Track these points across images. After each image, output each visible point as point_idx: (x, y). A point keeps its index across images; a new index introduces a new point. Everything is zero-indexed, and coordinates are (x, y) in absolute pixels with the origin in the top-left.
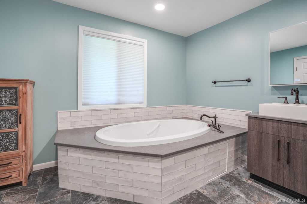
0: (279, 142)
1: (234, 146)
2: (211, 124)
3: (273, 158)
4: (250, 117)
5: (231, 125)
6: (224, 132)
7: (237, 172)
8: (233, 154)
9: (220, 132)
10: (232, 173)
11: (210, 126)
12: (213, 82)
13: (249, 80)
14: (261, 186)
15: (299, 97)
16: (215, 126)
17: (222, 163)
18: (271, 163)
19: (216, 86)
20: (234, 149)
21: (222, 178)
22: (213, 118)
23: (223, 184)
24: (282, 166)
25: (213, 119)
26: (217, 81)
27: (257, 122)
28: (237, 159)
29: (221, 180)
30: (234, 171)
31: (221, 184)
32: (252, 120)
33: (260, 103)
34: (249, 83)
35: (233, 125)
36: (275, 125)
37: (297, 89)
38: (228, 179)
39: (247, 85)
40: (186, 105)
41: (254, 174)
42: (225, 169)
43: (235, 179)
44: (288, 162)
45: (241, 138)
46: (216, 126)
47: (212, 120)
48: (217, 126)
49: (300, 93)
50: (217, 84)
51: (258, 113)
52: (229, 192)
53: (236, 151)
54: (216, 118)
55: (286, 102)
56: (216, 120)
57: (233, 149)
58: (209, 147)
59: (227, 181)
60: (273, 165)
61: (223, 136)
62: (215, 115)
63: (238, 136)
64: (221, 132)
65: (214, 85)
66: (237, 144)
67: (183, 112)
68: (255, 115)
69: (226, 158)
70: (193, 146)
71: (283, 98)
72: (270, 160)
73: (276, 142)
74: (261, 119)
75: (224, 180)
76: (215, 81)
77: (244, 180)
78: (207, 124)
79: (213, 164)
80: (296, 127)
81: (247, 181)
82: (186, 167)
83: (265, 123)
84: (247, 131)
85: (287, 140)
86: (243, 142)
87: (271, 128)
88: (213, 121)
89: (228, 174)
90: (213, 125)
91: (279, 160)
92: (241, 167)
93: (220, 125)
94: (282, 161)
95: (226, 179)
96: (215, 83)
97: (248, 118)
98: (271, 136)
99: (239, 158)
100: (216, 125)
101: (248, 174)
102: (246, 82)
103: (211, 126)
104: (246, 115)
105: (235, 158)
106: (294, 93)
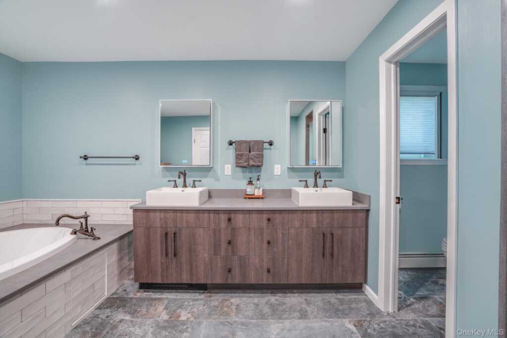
0: (166, 234)
1: (116, 253)
2: (78, 228)
3: (162, 254)
4: (136, 211)
5: (113, 223)
6: (100, 237)
7: (122, 289)
8: (116, 266)
9: (94, 239)
10: (115, 293)
11: (75, 233)
12: (81, 157)
13: (137, 157)
14: (151, 294)
15: (187, 179)
16: (85, 230)
17: (97, 286)
18: (160, 261)
19: (87, 164)
20: (117, 258)
21: (99, 308)
22: (82, 218)
23: (100, 316)
24: (170, 261)
25: (83, 220)
26: (89, 156)
27: (144, 214)
28: (123, 270)
29: (97, 312)
30: (118, 289)
31: (97, 318)
32: (138, 213)
33: (148, 191)
34: (137, 162)
35: (117, 223)
36: (162, 215)
37: (185, 171)
38: (109, 305)
39: (134, 164)
40: (21, 200)
41: (143, 282)
42: (104, 293)
43: (118, 301)
44: (175, 255)
45: (126, 239)
46: (87, 231)
47: (80, 222)
48: (90, 230)
49: (187, 176)
50: (89, 161)
51: (145, 203)
52: (109, 322)
53: (120, 259)
54: (87, 218)
55: (176, 186)
56: (86, 221)
57: (115, 258)
58: (73, 268)
59: (107, 308)
60: (162, 264)
61: (99, 244)
62: (86, 213)
63: (122, 238)
64: (96, 238)
65: (85, 162)
66: (120, 250)
67: (14, 215)
68: (142, 206)
69: (104, 276)
70: (38, 278)
71: (173, 181)
72: (159, 258)
73: (164, 235)
74: (148, 211)
75: (103, 309)
76: (85, 156)
77: (131, 295)
78: (71, 230)
79: (82, 292)
80: (180, 214)
81: (135, 295)
82: (22, 322)
83: (152, 214)
84: (132, 228)
85: (173, 230)
86: (130, 245)
87: (159, 220)
88: (82, 223)
89: (108, 298)
90: (83, 229)
91: (167, 255)
92: (129, 279)
93: (94, 228)
94: (170, 256)
95: (105, 307)
96: (86, 158)
97: (133, 212)
98: (159, 230)
99: (125, 268)
100: (87, 228)
101: (137, 285)
102: (134, 159)
103: (77, 233)
104: (131, 208)
105: (119, 271)
106: (182, 176)
